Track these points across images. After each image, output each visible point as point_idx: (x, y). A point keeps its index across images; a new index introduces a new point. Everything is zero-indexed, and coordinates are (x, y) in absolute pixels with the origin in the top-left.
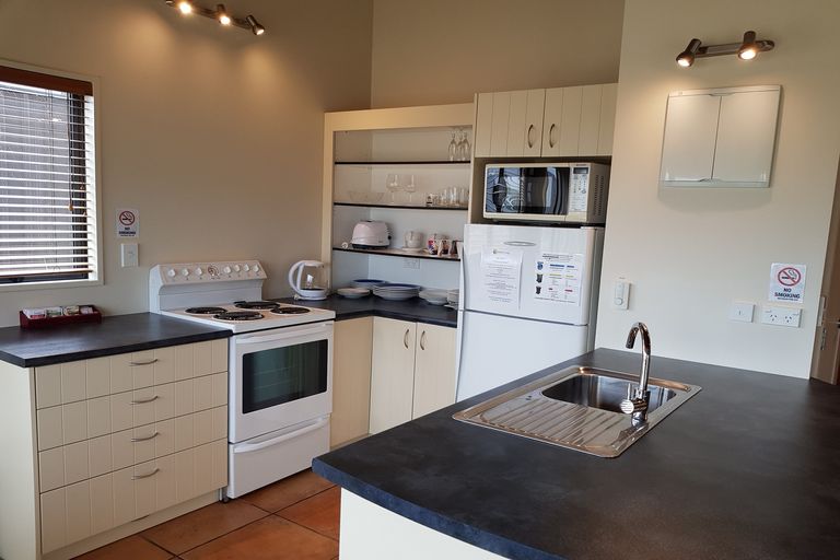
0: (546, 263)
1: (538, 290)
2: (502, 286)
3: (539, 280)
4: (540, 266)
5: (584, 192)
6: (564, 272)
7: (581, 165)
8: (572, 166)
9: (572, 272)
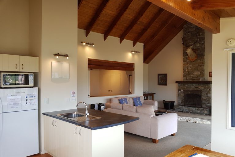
0: (28, 97)
1: (27, 103)
2: (15, 104)
3: (27, 101)
4: (27, 97)
5: (32, 80)
6: (33, 98)
7: (31, 74)
8: (29, 74)
9: (35, 98)
